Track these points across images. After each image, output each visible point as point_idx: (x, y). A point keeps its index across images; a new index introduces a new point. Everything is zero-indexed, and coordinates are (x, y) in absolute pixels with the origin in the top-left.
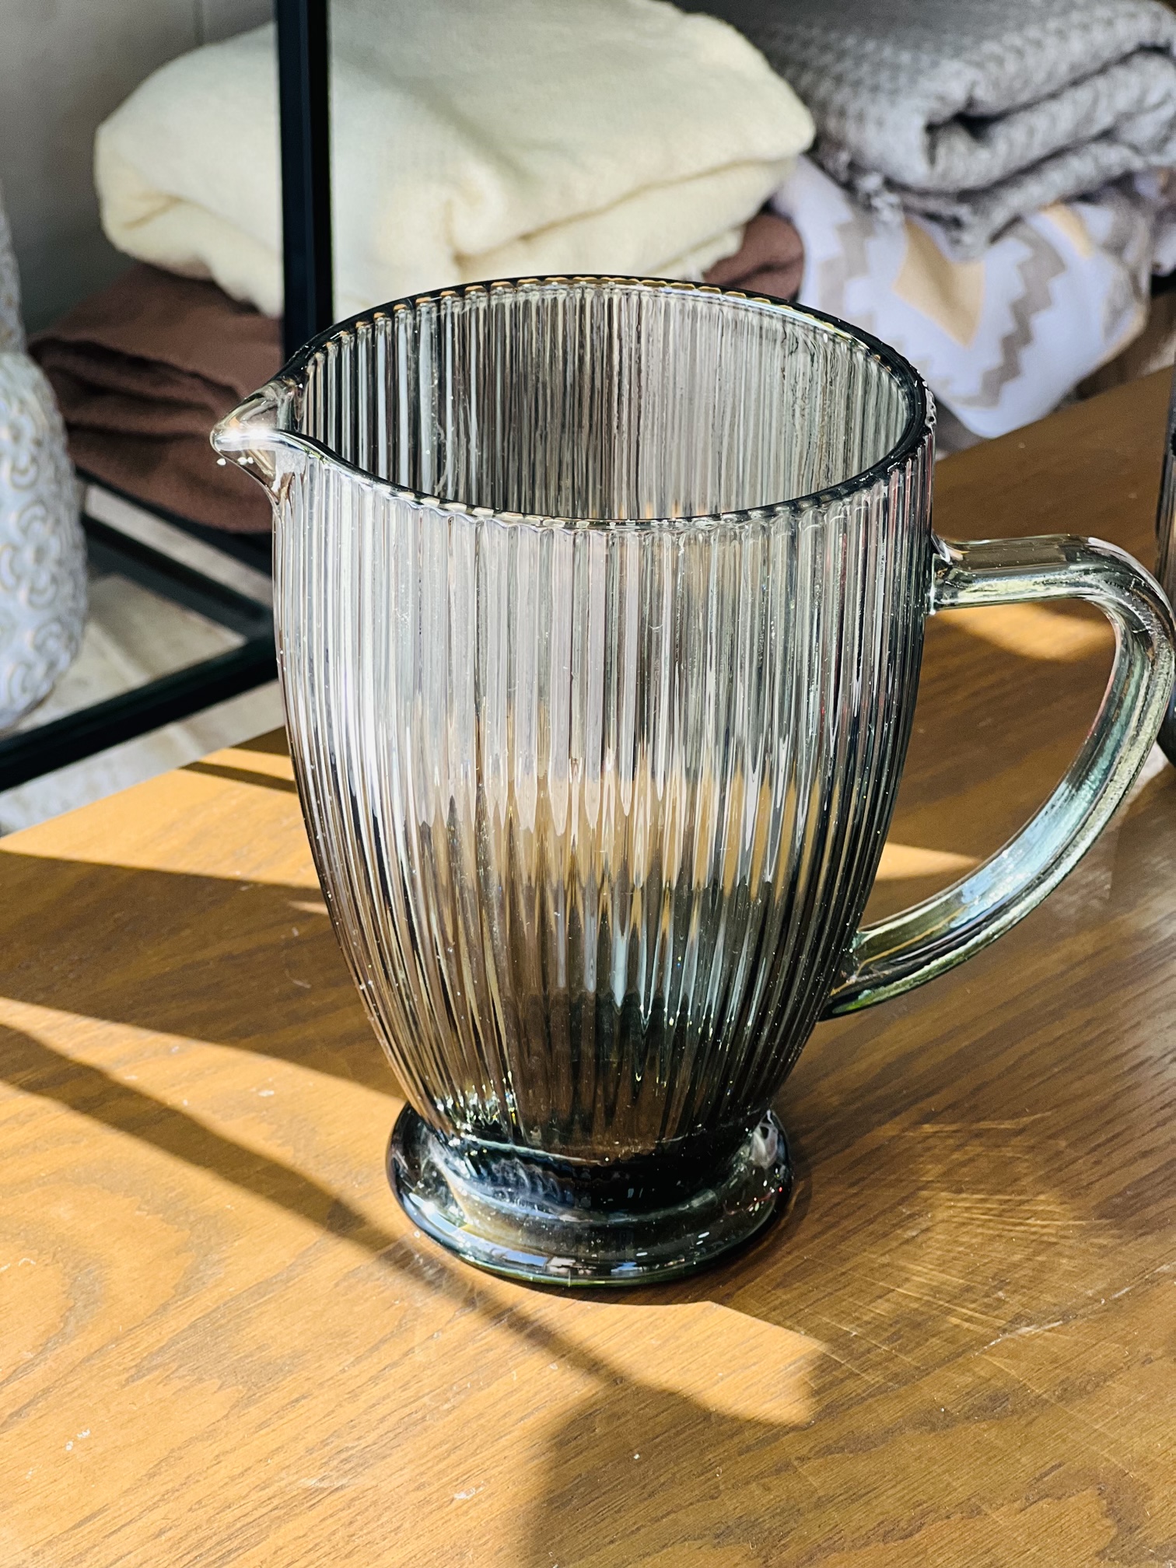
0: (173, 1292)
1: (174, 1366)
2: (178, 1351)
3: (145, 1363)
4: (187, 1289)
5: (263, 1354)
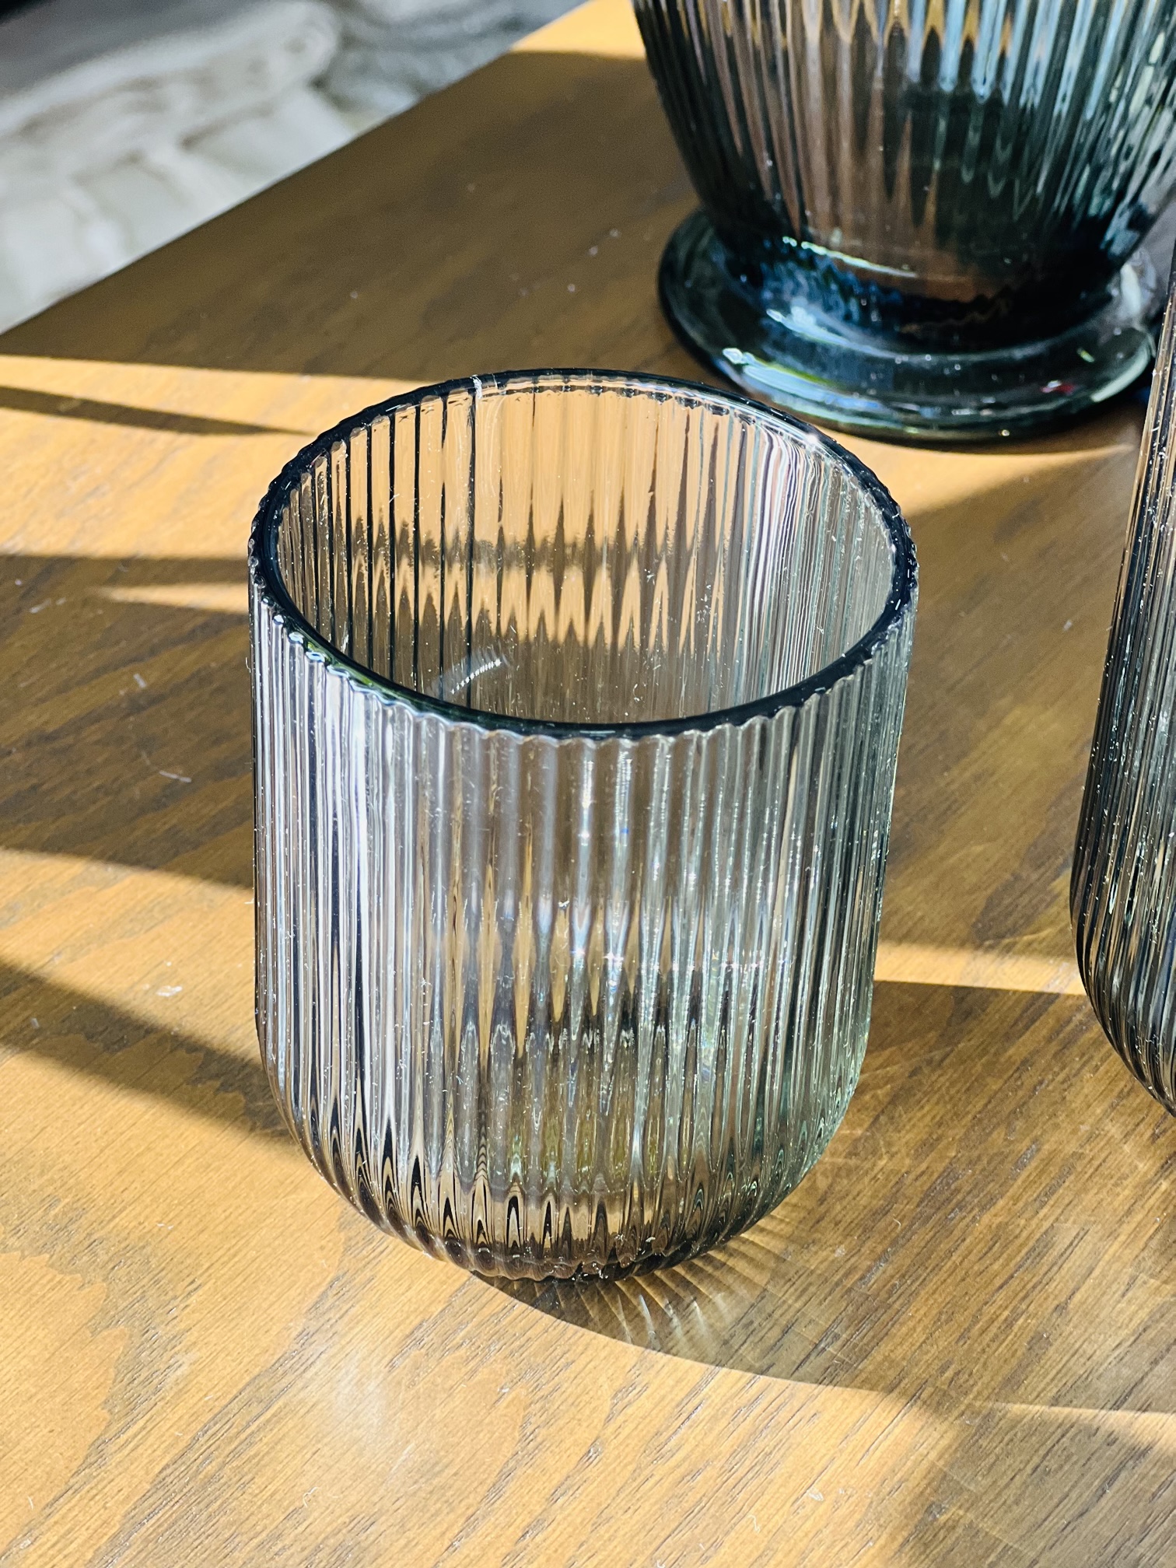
0: (105, 1414)
4: (131, 1406)
5: (300, 1529)
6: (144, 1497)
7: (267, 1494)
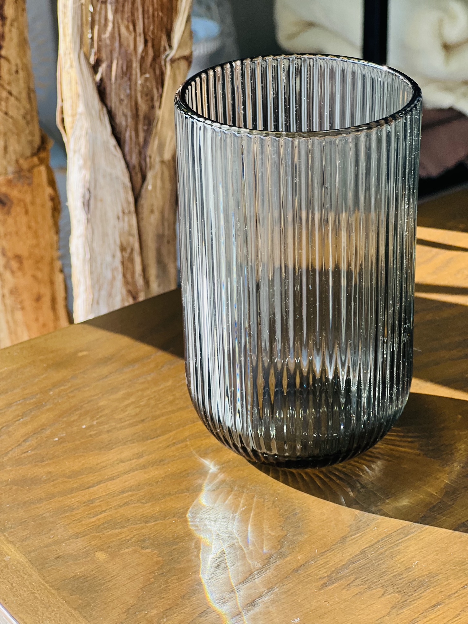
1: (353, 578)
2: (355, 568)
3: (334, 575)
5: (410, 573)
6: (357, 556)
7: (400, 561)
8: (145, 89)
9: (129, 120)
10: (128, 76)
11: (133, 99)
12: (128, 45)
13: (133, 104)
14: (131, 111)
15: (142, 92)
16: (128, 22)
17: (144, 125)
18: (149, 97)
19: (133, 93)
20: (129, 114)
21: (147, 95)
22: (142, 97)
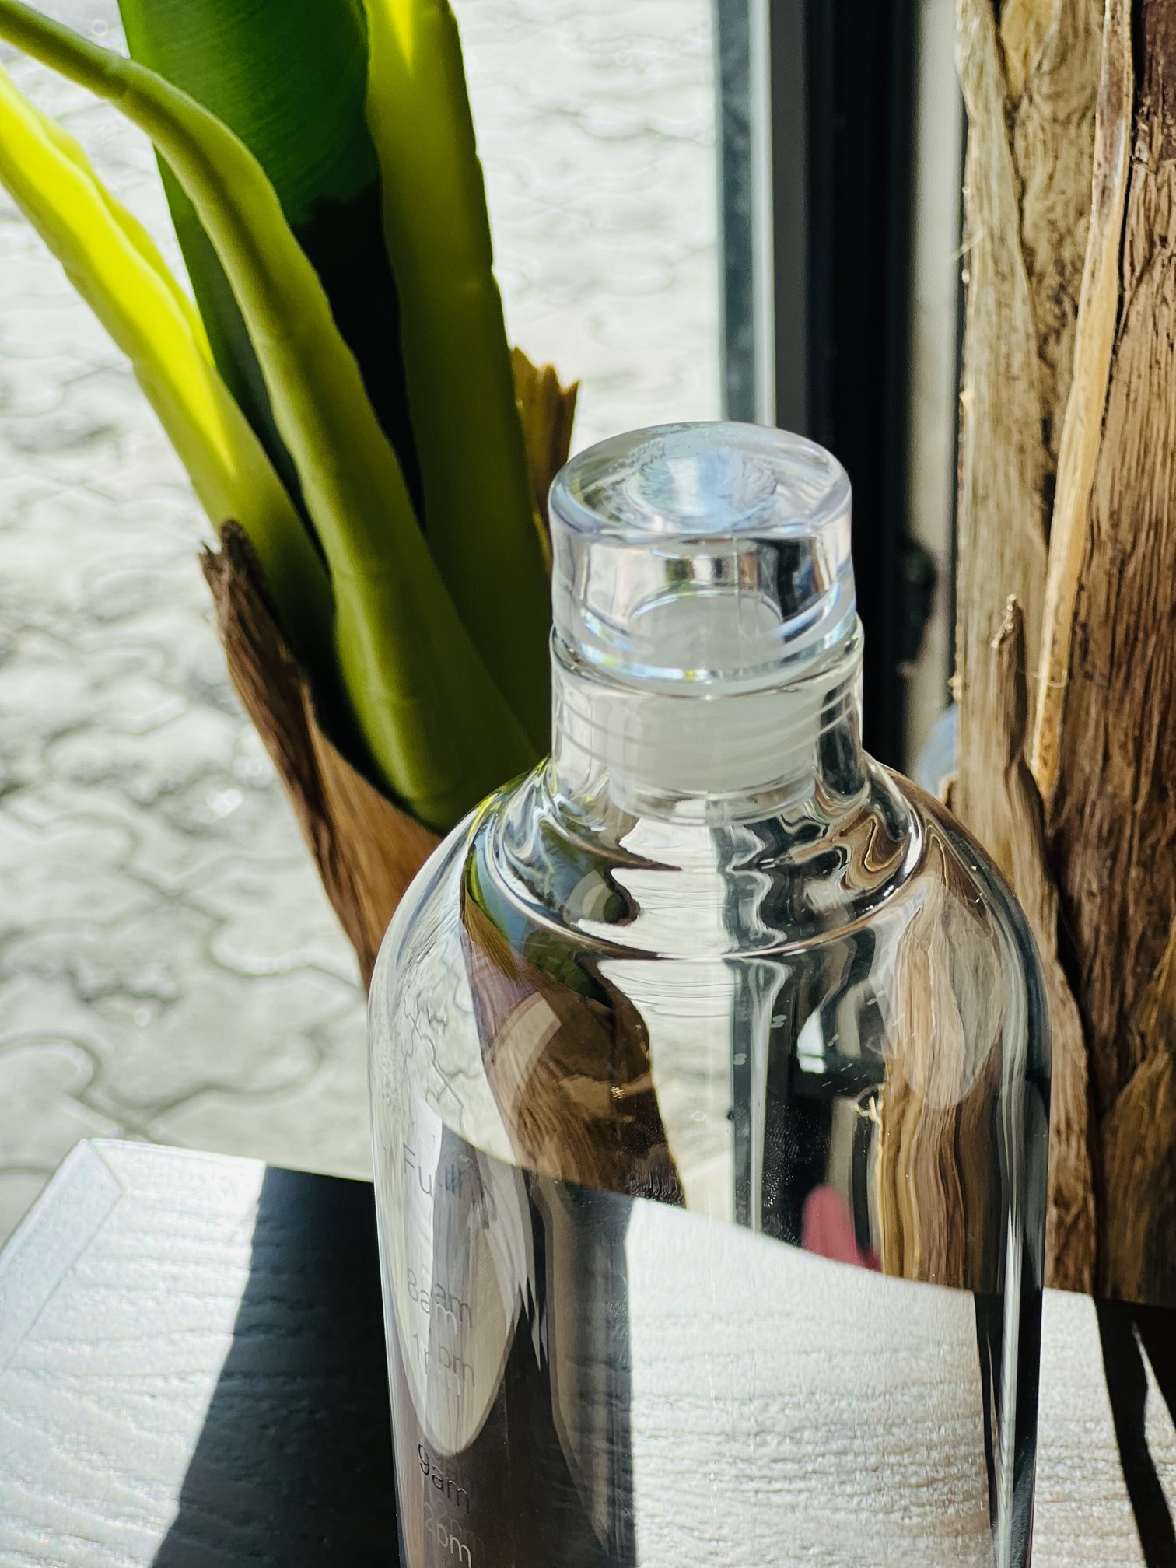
8: (1147, 889)
9: (1102, 940)
10: (1110, 849)
11: (1118, 900)
12: (1121, 786)
13: (1115, 908)
14: (1109, 923)
15: (1138, 894)
16: (1126, 736)
17: (1137, 962)
18: (1154, 908)
19: (1118, 888)
20: (1103, 929)
21: (1150, 902)
22: (1137, 903)
